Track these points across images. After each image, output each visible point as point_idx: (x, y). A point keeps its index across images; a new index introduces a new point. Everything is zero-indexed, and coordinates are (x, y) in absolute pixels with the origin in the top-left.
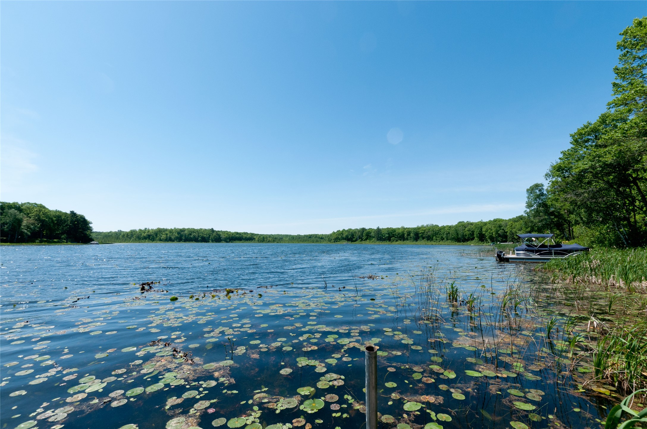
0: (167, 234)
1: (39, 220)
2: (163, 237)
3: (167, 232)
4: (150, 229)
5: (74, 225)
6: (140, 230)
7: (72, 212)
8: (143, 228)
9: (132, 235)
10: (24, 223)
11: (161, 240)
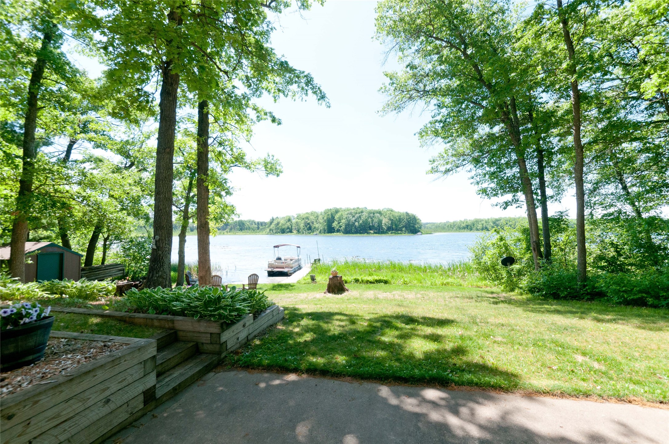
0: (483, 224)
1: (390, 219)
2: (480, 226)
3: (483, 222)
4: (468, 219)
5: (408, 221)
6: (461, 221)
7: (406, 213)
8: (463, 220)
9: (454, 226)
10: (383, 222)
11: (477, 230)
